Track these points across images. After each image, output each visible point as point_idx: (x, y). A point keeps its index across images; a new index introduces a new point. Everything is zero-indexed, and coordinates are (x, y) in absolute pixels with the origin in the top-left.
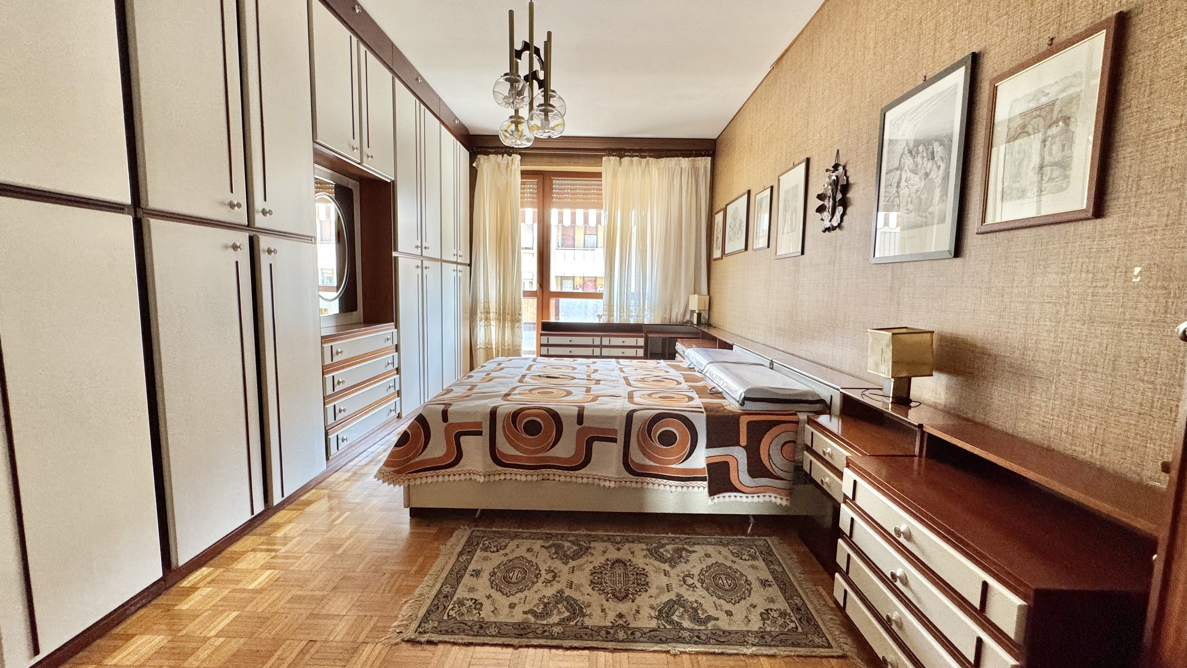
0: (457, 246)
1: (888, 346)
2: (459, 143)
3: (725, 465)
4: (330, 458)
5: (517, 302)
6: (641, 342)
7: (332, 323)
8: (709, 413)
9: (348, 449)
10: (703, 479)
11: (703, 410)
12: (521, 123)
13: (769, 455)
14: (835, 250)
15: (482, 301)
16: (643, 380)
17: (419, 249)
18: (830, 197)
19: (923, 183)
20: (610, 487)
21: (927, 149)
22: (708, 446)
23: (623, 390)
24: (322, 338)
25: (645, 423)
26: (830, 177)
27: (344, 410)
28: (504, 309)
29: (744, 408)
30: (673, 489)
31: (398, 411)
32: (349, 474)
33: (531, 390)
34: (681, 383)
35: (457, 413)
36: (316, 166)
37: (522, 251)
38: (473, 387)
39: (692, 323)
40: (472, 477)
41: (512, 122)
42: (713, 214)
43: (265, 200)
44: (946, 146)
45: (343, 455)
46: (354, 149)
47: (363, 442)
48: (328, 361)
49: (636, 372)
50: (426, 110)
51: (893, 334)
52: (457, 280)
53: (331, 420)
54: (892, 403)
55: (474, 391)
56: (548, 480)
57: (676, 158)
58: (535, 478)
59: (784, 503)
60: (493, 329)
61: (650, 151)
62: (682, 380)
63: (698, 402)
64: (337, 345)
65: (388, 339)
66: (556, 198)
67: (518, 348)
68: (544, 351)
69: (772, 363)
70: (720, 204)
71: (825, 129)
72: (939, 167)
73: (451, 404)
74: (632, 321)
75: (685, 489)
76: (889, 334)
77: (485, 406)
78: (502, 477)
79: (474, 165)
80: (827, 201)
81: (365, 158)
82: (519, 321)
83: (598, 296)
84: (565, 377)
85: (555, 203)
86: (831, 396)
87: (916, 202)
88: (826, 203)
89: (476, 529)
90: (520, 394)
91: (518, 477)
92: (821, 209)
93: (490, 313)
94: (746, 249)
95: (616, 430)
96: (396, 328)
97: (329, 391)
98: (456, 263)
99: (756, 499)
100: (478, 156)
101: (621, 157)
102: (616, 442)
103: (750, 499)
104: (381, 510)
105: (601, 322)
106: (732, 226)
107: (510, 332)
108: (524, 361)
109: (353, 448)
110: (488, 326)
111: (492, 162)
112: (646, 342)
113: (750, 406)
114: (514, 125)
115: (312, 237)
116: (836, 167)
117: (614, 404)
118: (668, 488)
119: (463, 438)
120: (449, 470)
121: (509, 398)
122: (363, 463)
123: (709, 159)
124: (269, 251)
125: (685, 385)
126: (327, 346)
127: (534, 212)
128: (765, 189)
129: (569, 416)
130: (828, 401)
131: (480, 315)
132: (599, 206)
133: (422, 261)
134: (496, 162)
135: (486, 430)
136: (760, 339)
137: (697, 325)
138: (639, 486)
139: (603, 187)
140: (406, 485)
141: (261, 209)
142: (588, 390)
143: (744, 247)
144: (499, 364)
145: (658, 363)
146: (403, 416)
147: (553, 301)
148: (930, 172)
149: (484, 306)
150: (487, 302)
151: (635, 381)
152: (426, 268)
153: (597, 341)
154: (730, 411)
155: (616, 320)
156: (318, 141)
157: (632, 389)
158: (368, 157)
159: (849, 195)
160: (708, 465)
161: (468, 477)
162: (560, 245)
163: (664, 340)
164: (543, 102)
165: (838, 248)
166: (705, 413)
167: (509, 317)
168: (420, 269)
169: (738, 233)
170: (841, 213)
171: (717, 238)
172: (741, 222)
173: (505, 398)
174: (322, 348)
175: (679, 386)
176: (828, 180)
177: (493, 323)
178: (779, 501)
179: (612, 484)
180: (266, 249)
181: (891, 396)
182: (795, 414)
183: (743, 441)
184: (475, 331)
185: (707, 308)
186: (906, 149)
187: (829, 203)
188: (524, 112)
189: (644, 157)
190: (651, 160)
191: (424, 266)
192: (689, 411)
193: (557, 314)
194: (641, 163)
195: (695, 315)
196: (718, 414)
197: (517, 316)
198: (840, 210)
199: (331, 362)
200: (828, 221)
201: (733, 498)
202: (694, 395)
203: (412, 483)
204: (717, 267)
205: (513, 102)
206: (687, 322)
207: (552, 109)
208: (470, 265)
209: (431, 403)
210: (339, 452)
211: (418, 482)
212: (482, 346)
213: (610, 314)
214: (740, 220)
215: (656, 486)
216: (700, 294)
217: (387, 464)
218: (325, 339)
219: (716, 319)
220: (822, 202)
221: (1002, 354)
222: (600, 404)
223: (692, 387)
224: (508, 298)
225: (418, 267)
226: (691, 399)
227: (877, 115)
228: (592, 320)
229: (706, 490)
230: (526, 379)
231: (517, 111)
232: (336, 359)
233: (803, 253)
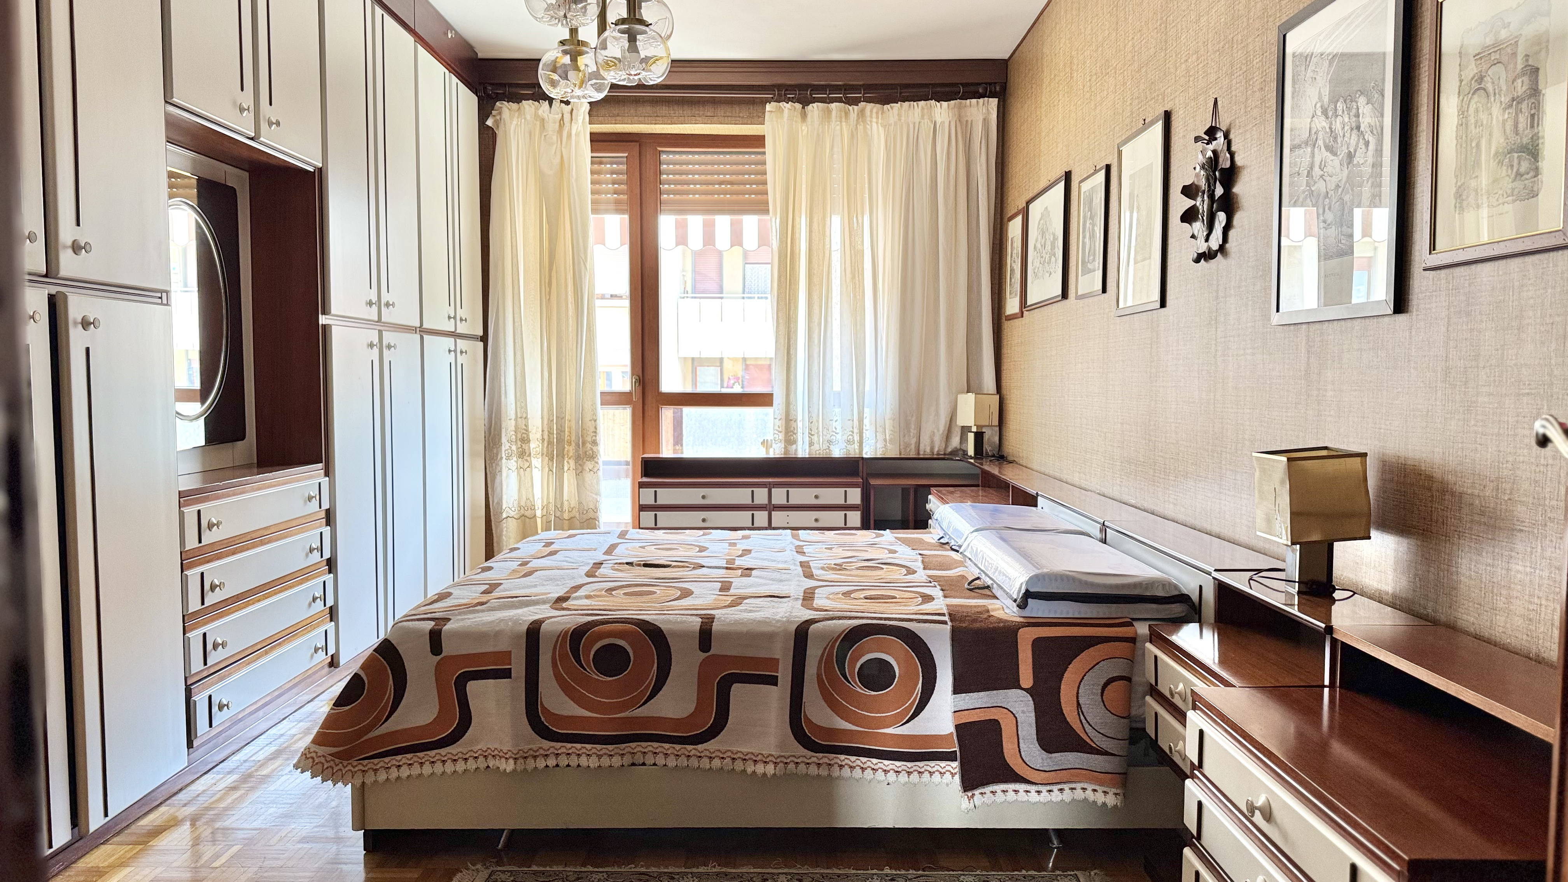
0: (454, 297)
1: (1282, 482)
2: (455, 80)
3: (993, 726)
4: (195, 744)
5: (588, 417)
6: (855, 496)
7: (193, 465)
8: (957, 624)
9: (229, 727)
10: (949, 757)
11: (946, 618)
12: (581, 53)
13: (1079, 704)
14: (1217, 298)
15: (513, 417)
16: (839, 568)
17: (375, 308)
18: (1203, 192)
19: (1346, 172)
20: (765, 774)
21: (1349, 109)
22: (959, 688)
23: (796, 586)
24: (181, 495)
25: (833, 646)
26: (1203, 152)
27: (224, 645)
28: (561, 431)
29: (1027, 612)
30: (892, 776)
31: (331, 651)
32: (235, 777)
33: (610, 590)
34: (914, 572)
35: (463, 635)
36: (171, 147)
37: (598, 303)
38: (492, 587)
39: (965, 453)
40: (492, 763)
41: (565, 52)
42: (1006, 220)
43: (78, 224)
44: (1376, 106)
45: (220, 739)
46: (242, 110)
47: (261, 713)
48: (192, 543)
49: (828, 553)
50: (387, 18)
51: (1289, 459)
52: (456, 372)
53: (197, 665)
54: (1299, 593)
55: (495, 594)
56: (644, 764)
57: (922, 103)
58: (616, 761)
59: (1111, 800)
60: (537, 475)
61: (868, 88)
62: (918, 565)
63: (940, 604)
64: (210, 509)
65: (310, 498)
66: (668, 193)
67: (591, 515)
68: (648, 517)
69: (1104, 528)
70: (1016, 202)
71: (1195, 56)
72: (1367, 144)
73: (449, 619)
74: (837, 452)
75: (915, 777)
76: (1283, 459)
77: (516, 622)
78: (552, 762)
79: (489, 122)
80: (1199, 199)
81: (264, 126)
82: (592, 457)
83: (762, 400)
84: (682, 564)
85: (668, 202)
86: (1201, 587)
87: (1336, 207)
88: (1198, 204)
89: (499, 868)
90: (588, 597)
91: (584, 761)
92: (1189, 216)
93: (529, 441)
94: (1065, 295)
95: (777, 660)
96: (327, 474)
97: (194, 605)
98: (454, 335)
99: (1056, 796)
100: (498, 104)
101: (805, 102)
102: (776, 685)
103: (1044, 797)
104: (305, 840)
105: (771, 455)
106: (1039, 246)
107: (573, 481)
108: (601, 538)
109: (240, 725)
110: (525, 468)
111: (528, 117)
112: (865, 497)
113: (1038, 609)
114: (568, 57)
115: (162, 292)
116: (1211, 132)
117: (771, 611)
118: (880, 775)
119: (473, 687)
120: (443, 751)
121: (564, 605)
122: (261, 756)
123: (994, 102)
124: (86, 324)
125: (922, 575)
126: (190, 511)
127: (622, 220)
128: (1096, 171)
129: (683, 635)
130: (1195, 597)
131: (506, 445)
132: (761, 208)
133: (380, 332)
134: (536, 116)
135: (518, 667)
136: (1094, 483)
137: (975, 458)
138: (823, 772)
139: (769, 167)
140: (358, 782)
141: (69, 243)
142: (726, 587)
143: (1059, 291)
144: (548, 544)
145: (878, 536)
146: (342, 661)
147: (667, 414)
148: (1355, 151)
149: (516, 426)
150: (523, 417)
151: (823, 568)
152: (389, 347)
153: (761, 496)
154: (1000, 620)
155: (802, 451)
156: (175, 100)
157: (811, 583)
158: (270, 124)
159: (1236, 189)
160: (958, 727)
161: (482, 763)
162: (689, 288)
163: (905, 490)
164: (625, 15)
165: (1221, 294)
166: (949, 623)
167: (570, 450)
168: (376, 350)
169: (1049, 263)
170: (1223, 224)
171: (1012, 270)
172: (1055, 239)
173: (557, 606)
174: (182, 515)
175: (910, 577)
176: (1200, 156)
177: (537, 462)
178: (1100, 798)
179: (770, 769)
180: (80, 320)
181: (1297, 580)
182: (1130, 624)
183: (1026, 678)
184: (497, 481)
185: (996, 422)
186: (1319, 105)
187: (1202, 204)
188: (588, 33)
189: (855, 102)
190: (870, 108)
191: (385, 343)
192: (919, 621)
193: (678, 440)
194: (847, 114)
195: (971, 437)
196: (977, 625)
197: (589, 446)
198: (1221, 217)
199: (197, 545)
200: (1203, 240)
201: (1011, 796)
202: (937, 592)
203: (370, 779)
204: (1014, 332)
205: (565, 16)
206: (954, 452)
207: (644, 28)
208: (484, 339)
209: (408, 618)
210: (214, 732)
211: (382, 776)
212: (512, 514)
213: (789, 437)
214: (1054, 235)
215: (857, 772)
216: (978, 392)
217: (320, 739)
218: (185, 497)
219: (1014, 445)
220: (1192, 203)
221: (1469, 491)
222: (745, 611)
223: (933, 579)
224: (568, 407)
225: (371, 345)
226: (928, 598)
227: (1273, 37)
228: (754, 451)
229: (957, 778)
230: (602, 571)
231: (574, 31)
232: (209, 538)
233: (1163, 304)
